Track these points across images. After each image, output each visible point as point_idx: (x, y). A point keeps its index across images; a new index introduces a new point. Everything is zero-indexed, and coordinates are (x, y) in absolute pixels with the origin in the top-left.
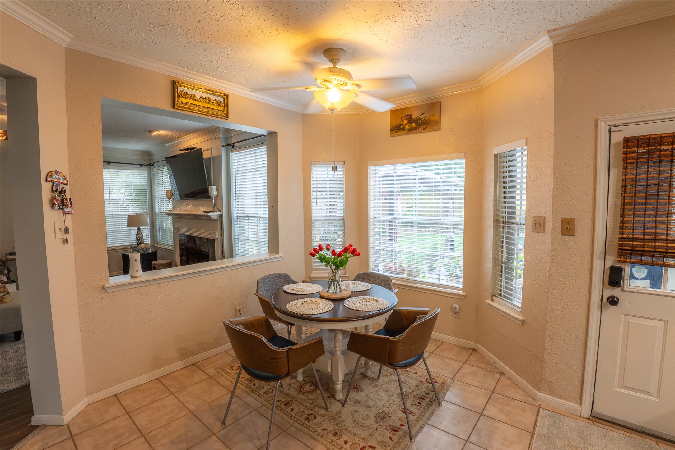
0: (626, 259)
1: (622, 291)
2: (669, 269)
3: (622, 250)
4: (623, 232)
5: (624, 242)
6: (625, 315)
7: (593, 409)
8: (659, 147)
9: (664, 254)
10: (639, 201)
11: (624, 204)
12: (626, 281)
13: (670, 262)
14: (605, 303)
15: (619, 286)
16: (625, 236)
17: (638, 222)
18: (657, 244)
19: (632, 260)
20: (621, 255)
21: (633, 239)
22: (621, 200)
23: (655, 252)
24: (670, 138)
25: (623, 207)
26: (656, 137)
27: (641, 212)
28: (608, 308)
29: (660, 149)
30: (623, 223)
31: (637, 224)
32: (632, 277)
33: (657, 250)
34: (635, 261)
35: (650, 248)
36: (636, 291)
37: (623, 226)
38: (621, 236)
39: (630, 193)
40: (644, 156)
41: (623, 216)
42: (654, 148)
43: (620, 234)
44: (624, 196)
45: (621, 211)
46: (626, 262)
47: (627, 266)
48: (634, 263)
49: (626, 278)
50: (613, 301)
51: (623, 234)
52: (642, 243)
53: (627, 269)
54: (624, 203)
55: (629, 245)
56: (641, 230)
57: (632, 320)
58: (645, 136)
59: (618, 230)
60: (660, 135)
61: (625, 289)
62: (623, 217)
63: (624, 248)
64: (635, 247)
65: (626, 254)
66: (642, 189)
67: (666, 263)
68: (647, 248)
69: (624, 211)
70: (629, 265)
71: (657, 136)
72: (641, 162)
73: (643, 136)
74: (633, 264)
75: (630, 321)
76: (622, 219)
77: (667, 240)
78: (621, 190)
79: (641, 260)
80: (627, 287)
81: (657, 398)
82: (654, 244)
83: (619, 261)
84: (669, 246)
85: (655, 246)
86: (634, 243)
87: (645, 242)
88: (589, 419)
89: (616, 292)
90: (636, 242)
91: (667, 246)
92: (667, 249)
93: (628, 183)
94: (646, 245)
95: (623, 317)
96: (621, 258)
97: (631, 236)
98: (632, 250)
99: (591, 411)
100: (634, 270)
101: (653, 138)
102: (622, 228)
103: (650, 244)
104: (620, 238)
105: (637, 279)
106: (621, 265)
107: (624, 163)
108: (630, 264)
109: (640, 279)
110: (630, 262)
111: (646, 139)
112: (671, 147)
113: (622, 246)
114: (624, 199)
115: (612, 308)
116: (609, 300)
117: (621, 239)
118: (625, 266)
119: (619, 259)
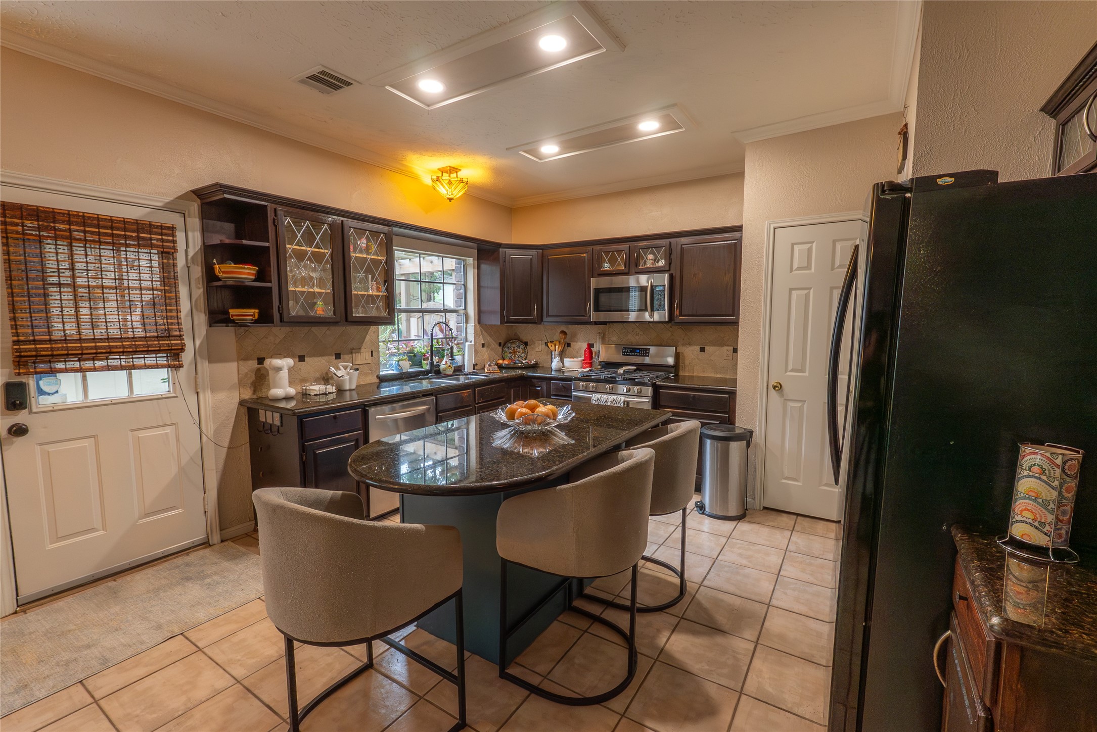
0: (29, 369)
1: (29, 414)
2: (88, 374)
3: (20, 356)
4: (17, 333)
5: (21, 347)
6: (41, 444)
7: (19, 595)
8: (52, 225)
9: (80, 356)
10: (34, 291)
11: (12, 295)
12: (33, 400)
13: (87, 365)
14: (6, 436)
15: (25, 408)
16: (22, 338)
17: (38, 318)
18: (69, 345)
19: (38, 370)
20: (19, 365)
21: (35, 342)
22: (7, 288)
23: (82, 354)
24: (66, 215)
25: (11, 298)
26: (46, 211)
27: (39, 305)
28: (12, 443)
29: (54, 227)
30: (15, 321)
31: (37, 321)
32: (41, 392)
33: (70, 352)
34: (41, 370)
35: (62, 350)
36: (51, 409)
37: (16, 325)
38: (15, 338)
39: (19, 280)
40: (34, 233)
41: (13, 310)
42: (45, 224)
43: (13, 336)
44: (11, 284)
45: (9, 304)
46: (28, 374)
47: (31, 379)
48: (41, 373)
49: (32, 394)
50: (19, 431)
51: (18, 336)
52: (49, 346)
53: (31, 382)
54: (12, 293)
55: (30, 350)
56: (45, 328)
57: (51, 448)
58: (32, 206)
59: (9, 331)
60: (51, 210)
61: (34, 410)
62: (14, 313)
63: (23, 354)
64: (41, 351)
65: (27, 361)
66: (36, 276)
67: (84, 368)
68: (56, 350)
69: (13, 304)
70: (33, 378)
71: (48, 210)
72: (29, 239)
73: (28, 205)
74: (39, 375)
75: (49, 450)
76: (12, 315)
77: (80, 339)
78: (4, 275)
79: (51, 367)
80: (37, 407)
81: (103, 530)
82: (65, 345)
83: (19, 374)
84: (85, 346)
85: (52, 348)
86: (38, 346)
87: (52, 344)
88: (16, 613)
89: (21, 417)
90: (40, 344)
91: (82, 346)
92: (82, 350)
93: (13, 266)
94: (55, 348)
95: (38, 448)
96: (19, 369)
97: (31, 338)
98: (36, 356)
99: (17, 600)
100: (41, 383)
101: (42, 211)
102: (15, 327)
103: (60, 345)
104: (14, 341)
105: (49, 394)
106: (23, 379)
107: (2, 237)
108: (35, 375)
109: (53, 394)
110: (36, 373)
111: (33, 210)
112: (68, 227)
113: (21, 352)
114: (11, 287)
115: (20, 441)
116: (13, 430)
117: (16, 342)
118: (28, 380)
119: (17, 371)
